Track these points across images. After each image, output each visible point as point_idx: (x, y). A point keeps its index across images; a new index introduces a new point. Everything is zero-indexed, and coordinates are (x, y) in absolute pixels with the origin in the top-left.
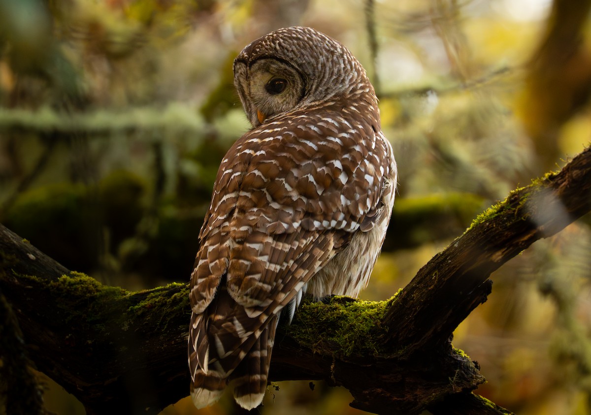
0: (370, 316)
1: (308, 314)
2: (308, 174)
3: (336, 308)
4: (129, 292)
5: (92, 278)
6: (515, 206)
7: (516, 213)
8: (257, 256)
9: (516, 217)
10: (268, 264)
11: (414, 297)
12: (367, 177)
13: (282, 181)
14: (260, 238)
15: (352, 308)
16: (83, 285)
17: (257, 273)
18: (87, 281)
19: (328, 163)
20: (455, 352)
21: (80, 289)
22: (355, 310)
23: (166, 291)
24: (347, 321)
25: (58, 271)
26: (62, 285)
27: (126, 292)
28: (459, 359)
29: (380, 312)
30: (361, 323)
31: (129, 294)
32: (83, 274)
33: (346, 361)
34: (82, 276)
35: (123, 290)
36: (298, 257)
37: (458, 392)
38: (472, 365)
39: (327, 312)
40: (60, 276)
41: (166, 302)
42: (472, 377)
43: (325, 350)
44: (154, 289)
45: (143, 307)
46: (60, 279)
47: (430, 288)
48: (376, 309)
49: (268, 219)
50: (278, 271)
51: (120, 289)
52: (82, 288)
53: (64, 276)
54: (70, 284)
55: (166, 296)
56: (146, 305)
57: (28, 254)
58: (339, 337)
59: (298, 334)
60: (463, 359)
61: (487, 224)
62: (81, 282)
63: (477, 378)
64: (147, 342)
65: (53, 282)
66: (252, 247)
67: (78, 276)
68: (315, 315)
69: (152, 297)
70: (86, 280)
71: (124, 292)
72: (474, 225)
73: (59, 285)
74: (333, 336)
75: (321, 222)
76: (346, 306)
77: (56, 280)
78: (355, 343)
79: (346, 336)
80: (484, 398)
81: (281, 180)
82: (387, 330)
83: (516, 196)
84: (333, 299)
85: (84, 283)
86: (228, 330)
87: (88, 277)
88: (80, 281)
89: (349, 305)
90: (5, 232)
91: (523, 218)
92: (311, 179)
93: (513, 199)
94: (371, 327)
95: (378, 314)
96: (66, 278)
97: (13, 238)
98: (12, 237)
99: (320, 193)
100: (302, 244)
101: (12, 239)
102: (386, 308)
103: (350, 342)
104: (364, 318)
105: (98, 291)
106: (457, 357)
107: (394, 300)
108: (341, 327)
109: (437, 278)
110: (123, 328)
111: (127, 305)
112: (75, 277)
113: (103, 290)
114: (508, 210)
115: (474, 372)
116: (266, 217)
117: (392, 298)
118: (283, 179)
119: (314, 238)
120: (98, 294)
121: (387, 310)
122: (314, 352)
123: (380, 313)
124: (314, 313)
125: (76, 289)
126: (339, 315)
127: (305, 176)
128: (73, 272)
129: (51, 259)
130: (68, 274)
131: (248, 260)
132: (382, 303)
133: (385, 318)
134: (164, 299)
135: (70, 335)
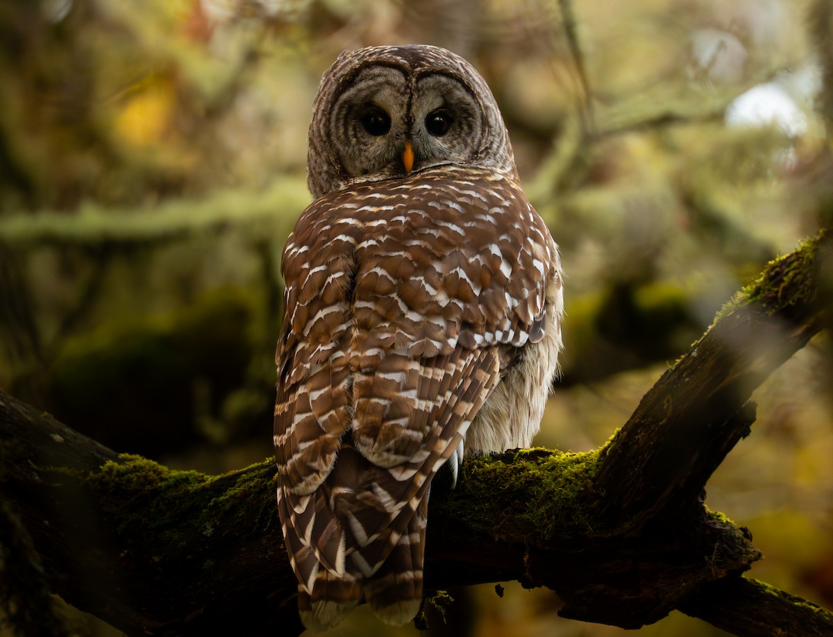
0: (576, 475)
1: (481, 482)
2: (456, 268)
3: (523, 469)
4: (209, 477)
5: (151, 461)
6: (777, 284)
7: (779, 295)
8: (398, 390)
9: (780, 301)
10: (417, 401)
11: (638, 439)
12: (536, 263)
13: (421, 281)
14: (400, 364)
15: (548, 466)
16: (139, 474)
17: (403, 416)
18: (145, 467)
19: (481, 249)
20: (710, 517)
21: (135, 479)
22: (553, 469)
23: (266, 470)
24: (541, 486)
25: (99, 456)
26: (107, 476)
27: (206, 476)
28: (718, 526)
29: (590, 467)
30: (563, 487)
31: (210, 479)
32: (138, 456)
33: (546, 548)
34: (137, 459)
35: (201, 474)
36: (457, 386)
37: (720, 577)
38: (739, 534)
39: (511, 476)
40: (103, 463)
41: (266, 486)
42: (741, 553)
43: (512, 535)
44: (246, 469)
45: (232, 497)
46: (104, 468)
47: (661, 423)
48: (583, 464)
49: (409, 336)
50: (430, 410)
51: (196, 473)
52: (138, 477)
53: (110, 463)
54: (120, 474)
55: (264, 477)
56: (236, 494)
57: (52, 435)
58: (532, 511)
59: (470, 514)
60: (725, 526)
61: (738, 317)
62: (136, 469)
63: (748, 552)
64: (243, 549)
65: (93, 473)
66: (389, 379)
67: (131, 460)
68: (492, 480)
69: (245, 481)
70: (143, 465)
71: (202, 476)
72: (719, 320)
73: (103, 477)
74: (522, 512)
75: (483, 335)
76: (539, 464)
77: (98, 471)
78: (556, 518)
79: (542, 510)
80: (761, 583)
81: (418, 279)
82: (603, 494)
83: (777, 269)
84: (517, 454)
85: (141, 470)
86: (369, 503)
87: (145, 461)
88: (135, 467)
89: (543, 462)
90: (13, 405)
91: (790, 302)
92: (462, 274)
93: (773, 273)
94: (580, 491)
95: (587, 471)
96: (113, 466)
97: (26, 413)
98: (24, 411)
99: (477, 292)
100: (461, 366)
101: (24, 414)
102: (599, 461)
103: (549, 518)
104: (567, 480)
105: (162, 480)
106: (714, 523)
107: (609, 447)
108: (534, 496)
109: (671, 407)
110: (205, 533)
111: (207, 497)
112: (126, 462)
113: (170, 478)
114: (767, 293)
115: (744, 545)
116: (405, 334)
117: (606, 444)
118: (422, 278)
119: (475, 356)
120: (163, 484)
121: (601, 463)
122: (497, 539)
123: (590, 469)
124: (490, 479)
125: (129, 481)
126: (528, 479)
127: (453, 272)
128: (123, 455)
129: (87, 440)
130: (116, 459)
131: (385, 398)
132: (592, 453)
133: (599, 474)
134: (262, 482)
135: (126, 551)
